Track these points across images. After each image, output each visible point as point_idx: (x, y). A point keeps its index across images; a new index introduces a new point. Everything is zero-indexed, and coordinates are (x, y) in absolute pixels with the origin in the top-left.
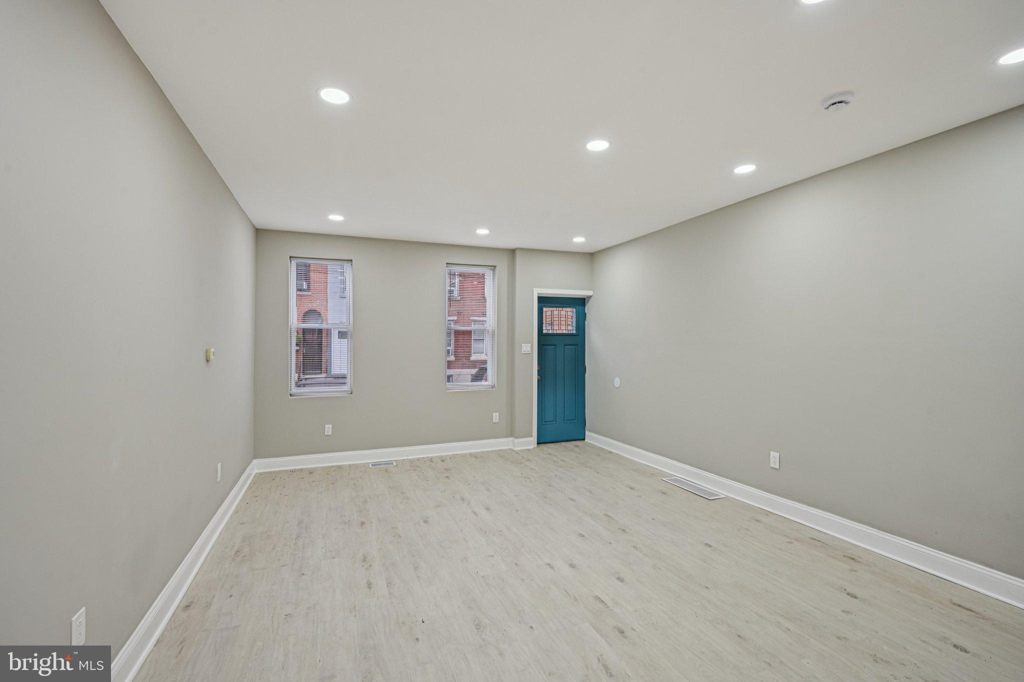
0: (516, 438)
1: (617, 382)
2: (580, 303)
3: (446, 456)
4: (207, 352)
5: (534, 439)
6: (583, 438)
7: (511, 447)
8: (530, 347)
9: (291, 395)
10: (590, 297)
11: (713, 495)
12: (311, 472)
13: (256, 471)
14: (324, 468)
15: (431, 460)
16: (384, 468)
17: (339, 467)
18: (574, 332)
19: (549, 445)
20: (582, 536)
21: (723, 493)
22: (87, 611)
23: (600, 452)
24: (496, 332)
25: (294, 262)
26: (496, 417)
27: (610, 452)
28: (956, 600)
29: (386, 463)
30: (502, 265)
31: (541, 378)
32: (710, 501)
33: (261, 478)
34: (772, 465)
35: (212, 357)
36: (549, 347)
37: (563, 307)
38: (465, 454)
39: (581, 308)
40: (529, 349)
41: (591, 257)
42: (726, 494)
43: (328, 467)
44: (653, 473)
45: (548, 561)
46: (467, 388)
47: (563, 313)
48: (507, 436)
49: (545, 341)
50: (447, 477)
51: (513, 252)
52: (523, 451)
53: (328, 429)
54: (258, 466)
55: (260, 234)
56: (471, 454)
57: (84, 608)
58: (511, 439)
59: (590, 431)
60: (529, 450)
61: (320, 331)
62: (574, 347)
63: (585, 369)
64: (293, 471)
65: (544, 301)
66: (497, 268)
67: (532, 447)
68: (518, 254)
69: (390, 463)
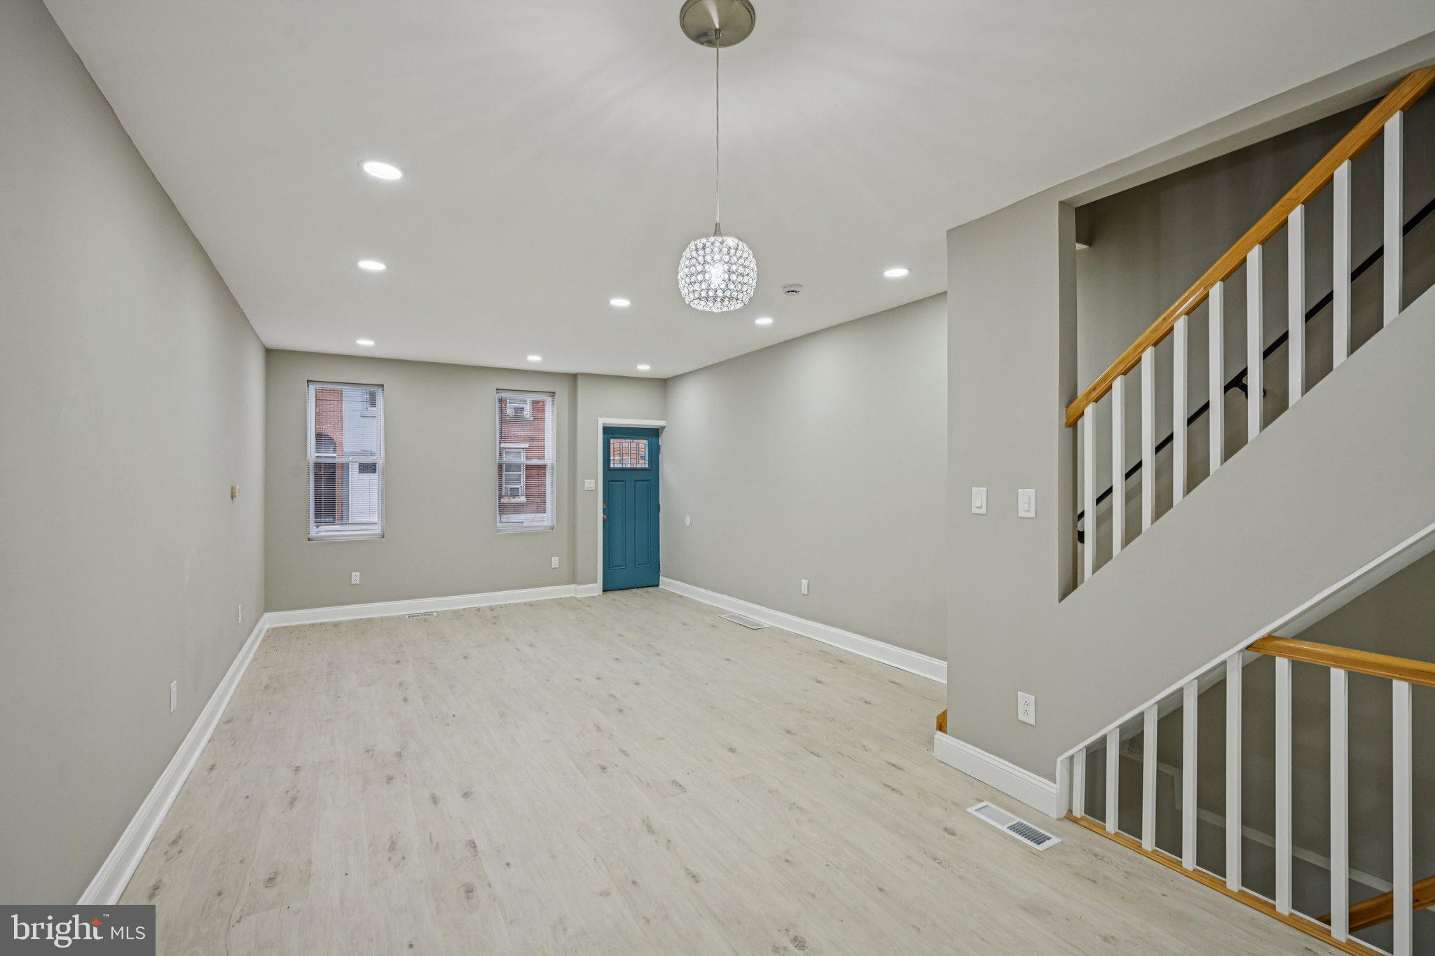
0: (580, 584)
1: (688, 521)
2: (653, 434)
3: (496, 605)
4: (233, 489)
5: (599, 586)
6: (656, 583)
7: (573, 595)
8: (594, 484)
9: (309, 540)
10: (663, 428)
11: (758, 625)
12: (336, 625)
13: (268, 626)
14: (350, 621)
15: (478, 610)
16: (422, 619)
17: (370, 620)
18: (647, 466)
19: (617, 592)
20: (617, 659)
21: (767, 623)
22: (177, 683)
23: (670, 597)
24: (555, 467)
25: (312, 388)
26: (555, 561)
27: (681, 596)
28: (894, 679)
29: (425, 614)
30: (563, 392)
31: (608, 517)
32: (753, 632)
33: (274, 633)
34: (803, 592)
35: (237, 494)
36: (616, 483)
37: (633, 439)
38: (519, 603)
39: (654, 440)
40: (593, 486)
41: (664, 384)
42: (770, 623)
43: (355, 620)
44: (713, 611)
45: (578, 676)
46: (523, 529)
47: (633, 445)
48: (568, 583)
49: (612, 477)
50: (494, 623)
51: (574, 377)
52: (585, 598)
53: (356, 577)
54: (270, 620)
55: (271, 354)
56: (525, 603)
57: (175, 682)
58: (573, 586)
59: (663, 576)
60: (592, 597)
61: (333, 466)
62: (647, 482)
63: (659, 507)
64: (313, 625)
65: (610, 432)
66: (556, 394)
67: (596, 594)
68: (580, 381)
69: (430, 614)
